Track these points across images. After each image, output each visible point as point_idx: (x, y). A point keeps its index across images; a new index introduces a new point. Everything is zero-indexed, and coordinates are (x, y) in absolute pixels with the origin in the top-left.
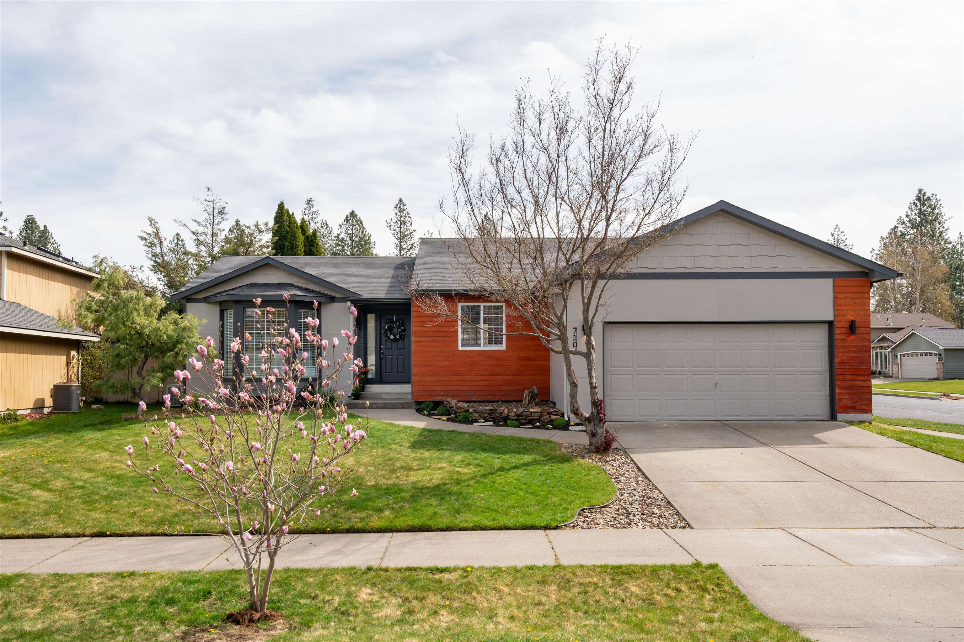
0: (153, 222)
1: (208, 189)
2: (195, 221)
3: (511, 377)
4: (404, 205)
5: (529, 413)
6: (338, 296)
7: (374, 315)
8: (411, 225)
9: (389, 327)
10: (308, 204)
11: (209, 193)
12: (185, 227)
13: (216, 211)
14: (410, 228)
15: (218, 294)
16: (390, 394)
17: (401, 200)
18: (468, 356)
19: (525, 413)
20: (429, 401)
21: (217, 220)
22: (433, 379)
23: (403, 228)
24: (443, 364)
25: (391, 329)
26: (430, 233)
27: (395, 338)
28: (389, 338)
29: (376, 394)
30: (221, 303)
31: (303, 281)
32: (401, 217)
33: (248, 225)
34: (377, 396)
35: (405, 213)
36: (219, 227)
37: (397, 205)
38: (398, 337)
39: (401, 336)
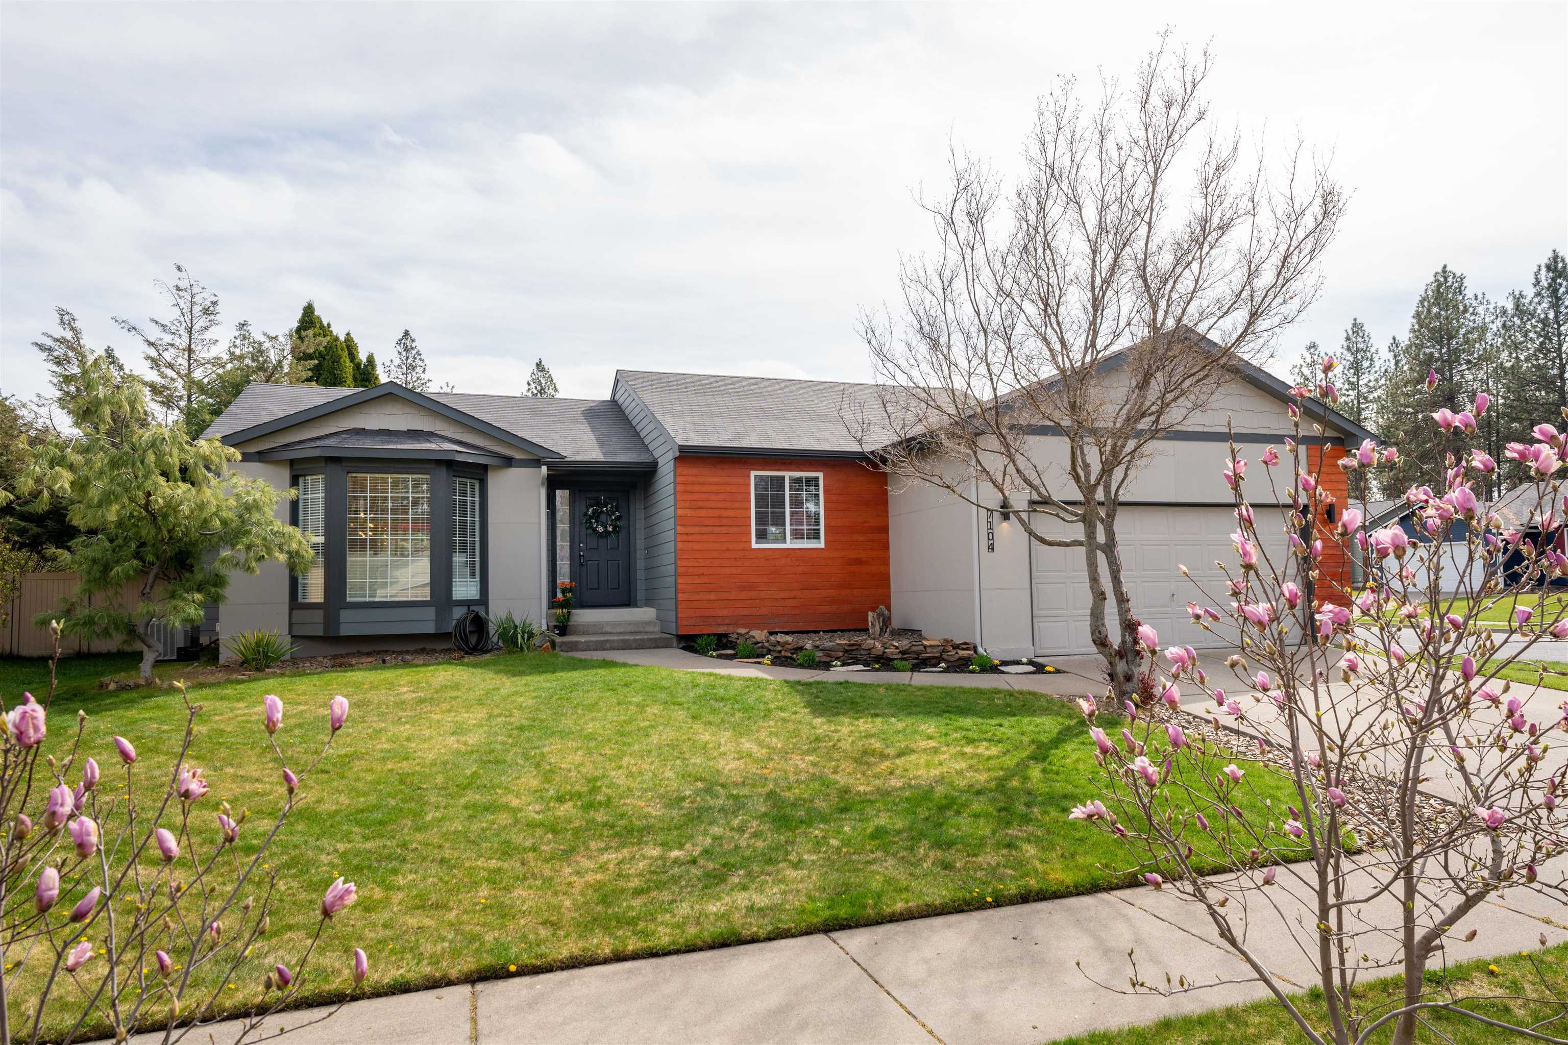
0: (66, 319)
1: (179, 268)
2: (157, 322)
3: (832, 592)
4: (413, 341)
5: (922, 648)
6: (518, 456)
7: (567, 492)
8: (424, 372)
9: (594, 512)
10: (241, 329)
11: (182, 275)
12: (134, 332)
13: (197, 309)
14: (423, 376)
15: (287, 445)
16: (619, 624)
17: (407, 333)
18: (767, 559)
19: (914, 649)
20: (709, 635)
21: (200, 324)
22: (712, 596)
23: (409, 376)
24: (728, 571)
25: (597, 516)
26: (451, 386)
27: (606, 531)
28: (594, 530)
29: (594, 625)
30: (292, 463)
31: (453, 429)
32: (407, 358)
33: (273, 335)
34: (596, 629)
35: (414, 352)
36: (204, 337)
37: (400, 340)
38: (610, 529)
39: (615, 527)
